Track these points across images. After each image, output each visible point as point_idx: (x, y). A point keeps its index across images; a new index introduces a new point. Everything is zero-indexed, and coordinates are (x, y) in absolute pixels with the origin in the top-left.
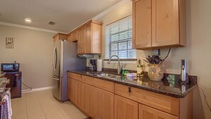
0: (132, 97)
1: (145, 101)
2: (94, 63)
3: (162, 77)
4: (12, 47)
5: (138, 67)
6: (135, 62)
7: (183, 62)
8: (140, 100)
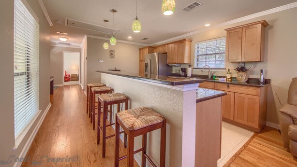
0: (230, 90)
1: (239, 91)
2: (184, 70)
3: (247, 80)
4: (113, 58)
5: (228, 73)
6: (224, 70)
7: (262, 71)
8: (236, 91)
